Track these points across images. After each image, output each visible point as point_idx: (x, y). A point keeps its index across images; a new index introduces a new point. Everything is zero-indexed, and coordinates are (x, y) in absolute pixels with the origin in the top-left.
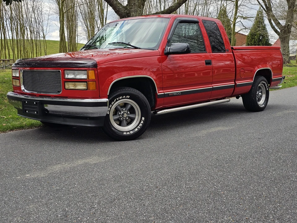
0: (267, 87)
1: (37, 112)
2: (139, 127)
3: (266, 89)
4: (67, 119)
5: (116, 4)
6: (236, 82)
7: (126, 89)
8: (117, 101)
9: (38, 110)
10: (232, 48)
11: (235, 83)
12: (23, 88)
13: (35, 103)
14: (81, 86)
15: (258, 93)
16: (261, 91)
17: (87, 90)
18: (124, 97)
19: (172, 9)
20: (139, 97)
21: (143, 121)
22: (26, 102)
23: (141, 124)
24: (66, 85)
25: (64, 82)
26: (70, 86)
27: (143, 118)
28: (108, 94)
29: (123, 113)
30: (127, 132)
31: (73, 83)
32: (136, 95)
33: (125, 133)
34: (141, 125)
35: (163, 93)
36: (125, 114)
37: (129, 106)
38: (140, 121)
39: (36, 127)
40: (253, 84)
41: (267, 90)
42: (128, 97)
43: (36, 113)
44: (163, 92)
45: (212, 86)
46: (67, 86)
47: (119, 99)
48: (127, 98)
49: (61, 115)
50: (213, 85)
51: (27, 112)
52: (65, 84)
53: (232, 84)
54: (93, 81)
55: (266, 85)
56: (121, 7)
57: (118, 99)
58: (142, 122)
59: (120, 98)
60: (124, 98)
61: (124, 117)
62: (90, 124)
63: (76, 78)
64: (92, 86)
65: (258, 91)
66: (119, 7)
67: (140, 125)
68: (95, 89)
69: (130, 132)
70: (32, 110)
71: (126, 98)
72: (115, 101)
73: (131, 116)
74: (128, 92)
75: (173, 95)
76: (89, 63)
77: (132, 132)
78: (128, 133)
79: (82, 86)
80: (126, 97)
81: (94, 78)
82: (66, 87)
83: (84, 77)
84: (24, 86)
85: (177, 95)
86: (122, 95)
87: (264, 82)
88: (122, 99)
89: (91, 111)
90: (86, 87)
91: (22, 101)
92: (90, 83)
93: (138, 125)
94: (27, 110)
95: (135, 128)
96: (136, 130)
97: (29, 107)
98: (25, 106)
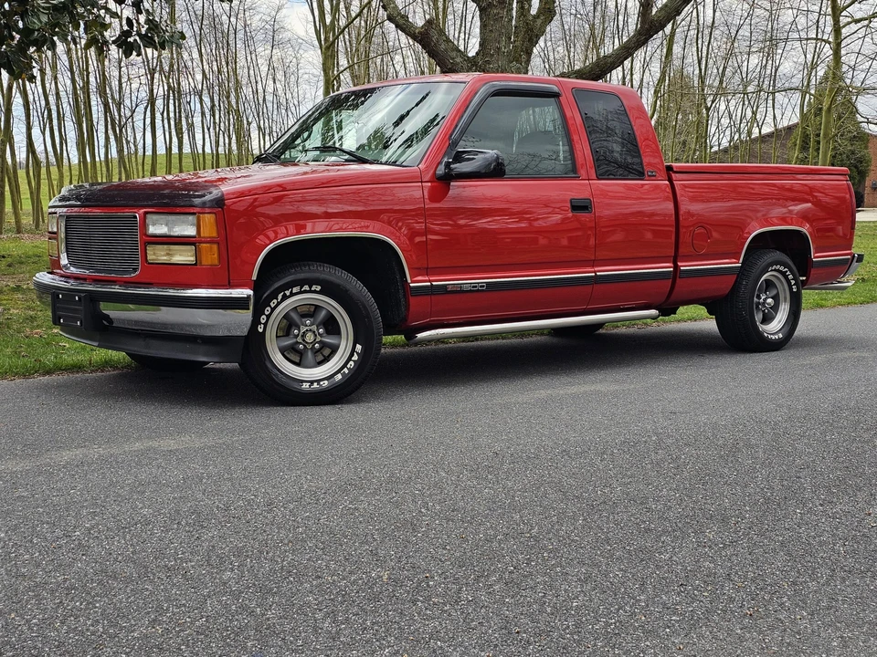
0: (793, 282)
1: (81, 323)
2: (347, 372)
3: (791, 289)
4: (154, 342)
5: (446, 50)
6: (679, 264)
7: (311, 268)
8: (285, 297)
9: (82, 317)
10: (669, 168)
11: (676, 267)
12: (64, 261)
13: (77, 298)
14: (183, 256)
15: (765, 300)
16: (774, 292)
17: (195, 264)
18: (306, 288)
19: (606, 63)
20: (347, 291)
21: (357, 353)
22: (60, 297)
23: (352, 363)
24: (149, 252)
25: (145, 243)
26: (157, 254)
27: (359, 347)
28: (254, 278)
29: (304, 332)
30: (312, 382)
31: (165, 246)
32: (339, 284)
33: (306, 386)
34: (351, 364)
35: (429, 284)
36: (310, 333)
37: (323, 313)
38: (352, 355)
39: (115, 368)
40: (742, 272)
41: (795, 290)
42: (318, 290)
43: (78, 323)
44: (430, 281)
45: (595, 272)
46: (151, 255)
47: (292, 294)
48: (315, 292)
50: (596, 269)
51: (62, 320)
52: (146, 250)
53: (667, 267)
54: (211, 241)
55: (790, 277)
56: (458, 60)
57: (288, 293)
58: (355, 357)
59: (295, 290)
60: (306, 292)
61: (307, 343)
62: (206, 355)
63: (172, 234)
64: (211, 256)
65: (765, 293)
66: (453, 59)
67: (348, 366)
68: (216, 262)
69: (322, 383)
70: (72, 317)
71: (310, 291)
72: (280, 297)
73: (328, 340)
74: (317, 275)
75: (459, 291)
77: (326, 383)
78: (316, 387)
79: (185, 254)
80: (310, 287)
81: (215, 235)
82: (149, 258)
83: (190, 231)
84: (67, 256)
85: (474, 291)
86: (301, 283)
87: (782, 268)
88: (301, 293)
89: (205, 322)
90: (193, 258)
91: (52, 292)
92: (203, 247)
93: (345, 366)
94: (62, 317)
95: (336, 373)
96: (339, 377)
97: (66, 308)
98: (58, 307)
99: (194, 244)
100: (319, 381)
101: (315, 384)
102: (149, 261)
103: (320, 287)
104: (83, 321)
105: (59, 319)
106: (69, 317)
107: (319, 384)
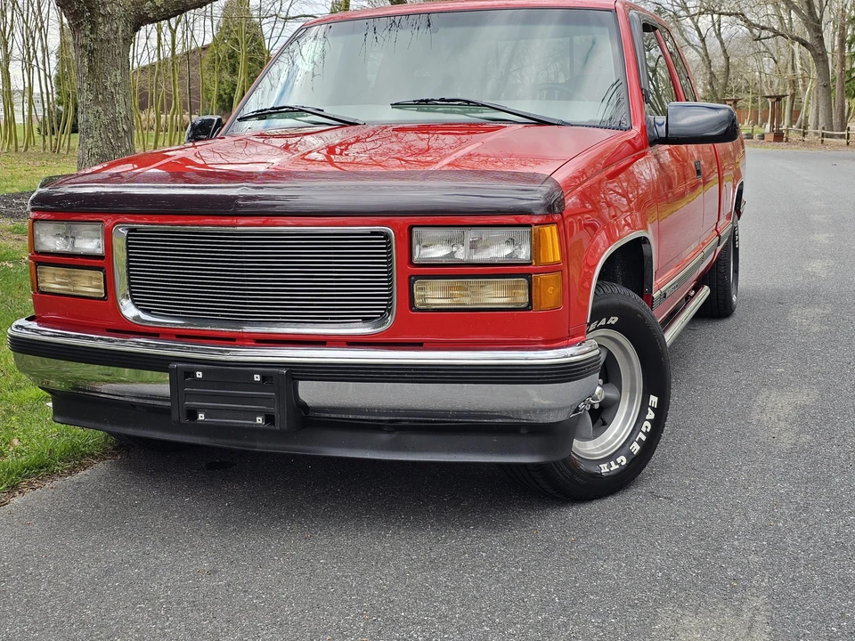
1: (269, 419)
2: (644, 438)
7: (606, 290)
9: (273, 410)
12: (129, 311)
13: (257, 378)
17: (526, 308)
18: (603, 322)
20: (644, 319)
21: (653, 409)
22: (199, 375)
23: (647, 424)
24: (417, 293)
25: (410, 277)
26: (434, 295)
27: (654, 400)
28: (588, 319)
30: (607, 460)
31: (458, 282)
32: (638, 312)
33: (603, 468)
34: (647, 426)
35: (659, 292)
38: (644, 412)
42: (613, 323)
43: (259, 420)
46: (421, 297)
48: (611, 326)
49: (381, 421)
51: (201, 417)
52: (412, 289)
54: (551, 268)
58: (651, 415)
59: (593, 327)
60: (601, 327)
61: (589, 402)
62: (531, 452)
64: (549, 293)
67: (644, 429)
68: (558, 303)
69: (619, 460)
70: (235, 410)
71: (606, 326)
74: (615, 300)
75: (669, 296)
76: (535, 196)
77: (623, 460)
78: (614, 466)
79: (500, 293)
80: (607, 320)
81: (558, 258)
82: (417, 301)
84: (133, 302)
85: (673, 293)
86: (599, 316)
88: (596, 329)
89: (547, 402)
90: (522, 298)
91: (173, 369)
92: (545, 280)
93: (637, 428)
94: (202, 409)
95: (629, 441)
96: (636, 448)
97: (214, 395)
98: (187, 394)
99: (527, 276)
100: (613, 457)
101: (612, 463)
102: (418, 306)
103: (616, 319)
104: (277, 417)
105: (192, 414)
106: (227, 409)
107: (616, 463)
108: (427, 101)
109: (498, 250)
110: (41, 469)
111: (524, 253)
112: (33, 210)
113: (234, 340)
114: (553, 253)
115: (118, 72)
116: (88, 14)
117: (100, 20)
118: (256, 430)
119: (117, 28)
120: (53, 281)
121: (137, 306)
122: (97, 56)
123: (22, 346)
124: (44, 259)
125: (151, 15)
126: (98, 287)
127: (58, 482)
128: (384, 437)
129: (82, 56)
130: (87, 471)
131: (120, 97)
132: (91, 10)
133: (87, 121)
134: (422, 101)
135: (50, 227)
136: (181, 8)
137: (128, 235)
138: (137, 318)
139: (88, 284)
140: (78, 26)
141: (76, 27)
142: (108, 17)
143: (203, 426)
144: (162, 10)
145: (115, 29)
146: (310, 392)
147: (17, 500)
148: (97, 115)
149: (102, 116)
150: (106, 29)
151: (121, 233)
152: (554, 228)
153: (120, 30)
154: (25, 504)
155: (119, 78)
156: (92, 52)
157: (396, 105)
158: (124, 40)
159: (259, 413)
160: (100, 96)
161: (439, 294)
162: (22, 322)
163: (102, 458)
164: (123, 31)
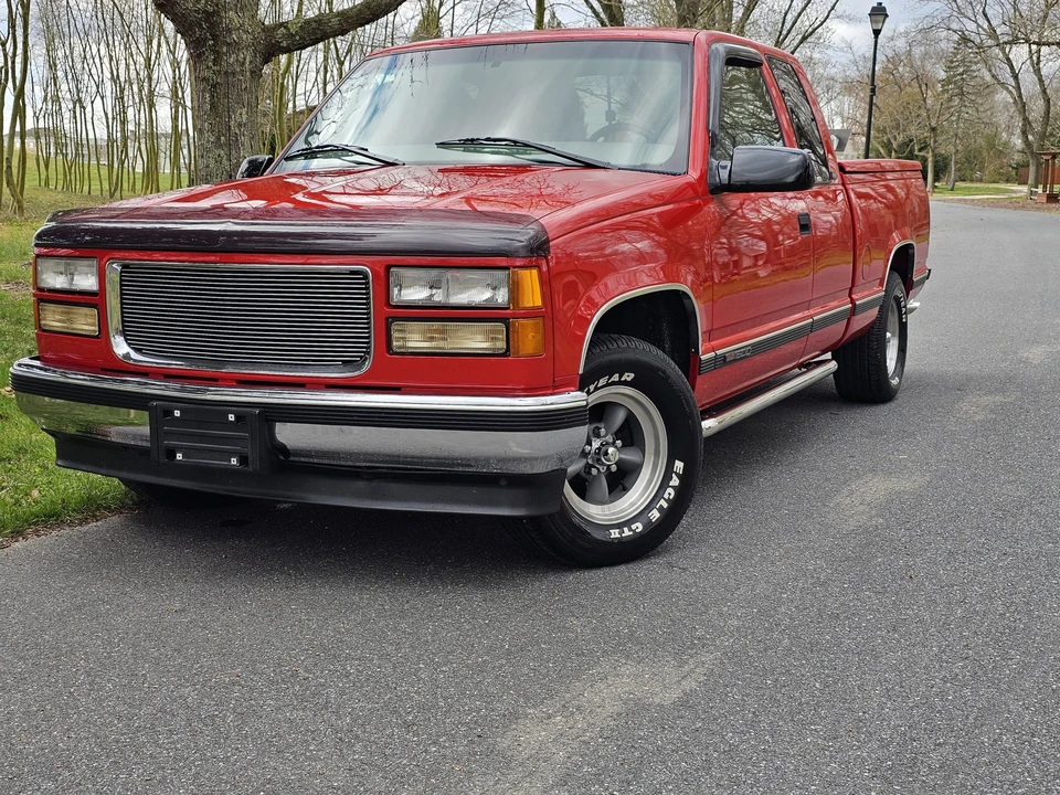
0: (904, 310)
1: (243, 460)
2: (665, 505)
4: (394, 487)
6: (854, 297)
7: (620, 344)
9: (248, 451)
10: (841, 168)
11: (852, 301)
12: (121, 347)
13: (231, 417)
17: (506, 354)
18: (616, 378)
20: (668, 377)
21: (678, 475)
22: (177, 413)
23: (670, 490)
24: (395, 335)
25: (387, 319)
26: (414, 339)
27: (679, 465)
28: (581, 372)
29: (599, 449)
30: (620, 526)
31: (436, 325)
32: (659, 369)
33: (615, 534)
34: (670, 493)
35: (713, 354)
37: (620, 416)
38: (668, 477)
40: (883, 303)
41: (904, 320)
42: (629, 379)
43: (234, 461)
44: (714, 349)
45: (812, 317)
46: (398, 339)
47: (596, 389)
48: (626, 383)
49: (358, 467)
50: (813, 312)
51: (179, 456)
52: (389, 331)
54: (531, 314)
55: (903, 303)
57: (592, 387)
58: (675, 482)
59: (602, 382)
60: (614, 383)
61: (603, 464)
62: (513, 505)
63: (452, 303)
64: (530, 339)
67: (666, 496)
68: (539, 350)
69: (634, 527)
70: (211, 450)
71: (620, 383)
73: (630, 456)
74: (630, 355)
75: (734, 361)
77: (639, 527)
78: (627, 532)
79: (480, 337)
80: (620, 377)
81: (538, 302)
82: (396, 344)
84: (126, 340)
85: (744, 359)
86: (609, 370)
87: (899, 294)
88: (608, 385)
89: (525, 451)
90: (501, 345)
91: (153, 407)
92: (523, 325)
93: (660, 496)
94: (180, 449)
95: (649, 508)
96: (655, 515)
97: (192, 435)
98: (166, 433)
99: (504, 320)
100: (628, 523)
101: (626, 529)
102: (395, 349)
103: (632, 375)
104: (250, 459)
105: (171, 453)
106: (204, 449)
107: (630, 530)
108: (472, 140)
109: (476, 292)
110: (51, 518)
111: (502, 296)
112: (37, 245)
113: (216, 380)
114: (533, 296)
115: (244, 111)
116: (211, 42)
117: (225, 49)
118: (231, 471)
119: (245, 59)
120: (54, 319)
121: (129, 344)
122: (221, 90)
123: (23, 384)
124: (46, 297)
125: (284, 44)
126: (93, 325)
127: (67, 531)
128: (361, 484)
129: (203, 91)
130: (99, 523)
131: (245, 140)
132: (215, 37)
133: (207, 167)
134: (468, 140)
135: (51, 263)
136: (318, 36)
137: (122, 272)
138: (127, 356)
139: (85, 322)
140: (199, 56)
141: (196, 57)
142: (235, 46)
143: (180, 465)
144: (298, 38)
145: (241, 60)
146: (288, 434)
147: (19, 544)
148: (219, 161)
149: (225, 161)
150: (232, 60)
151: (115, 268)
152: (535, 272)
153: (248, 61)
154: (25, 548)
155: (244, 117)
156: (214, 86)
157: (442, 145)
158: (252, 72)
159: (233, 454)
160: (223, 138)
161: (416, 337)
162: (26, 360)
163: (118, 511)
164: (251, 62)
